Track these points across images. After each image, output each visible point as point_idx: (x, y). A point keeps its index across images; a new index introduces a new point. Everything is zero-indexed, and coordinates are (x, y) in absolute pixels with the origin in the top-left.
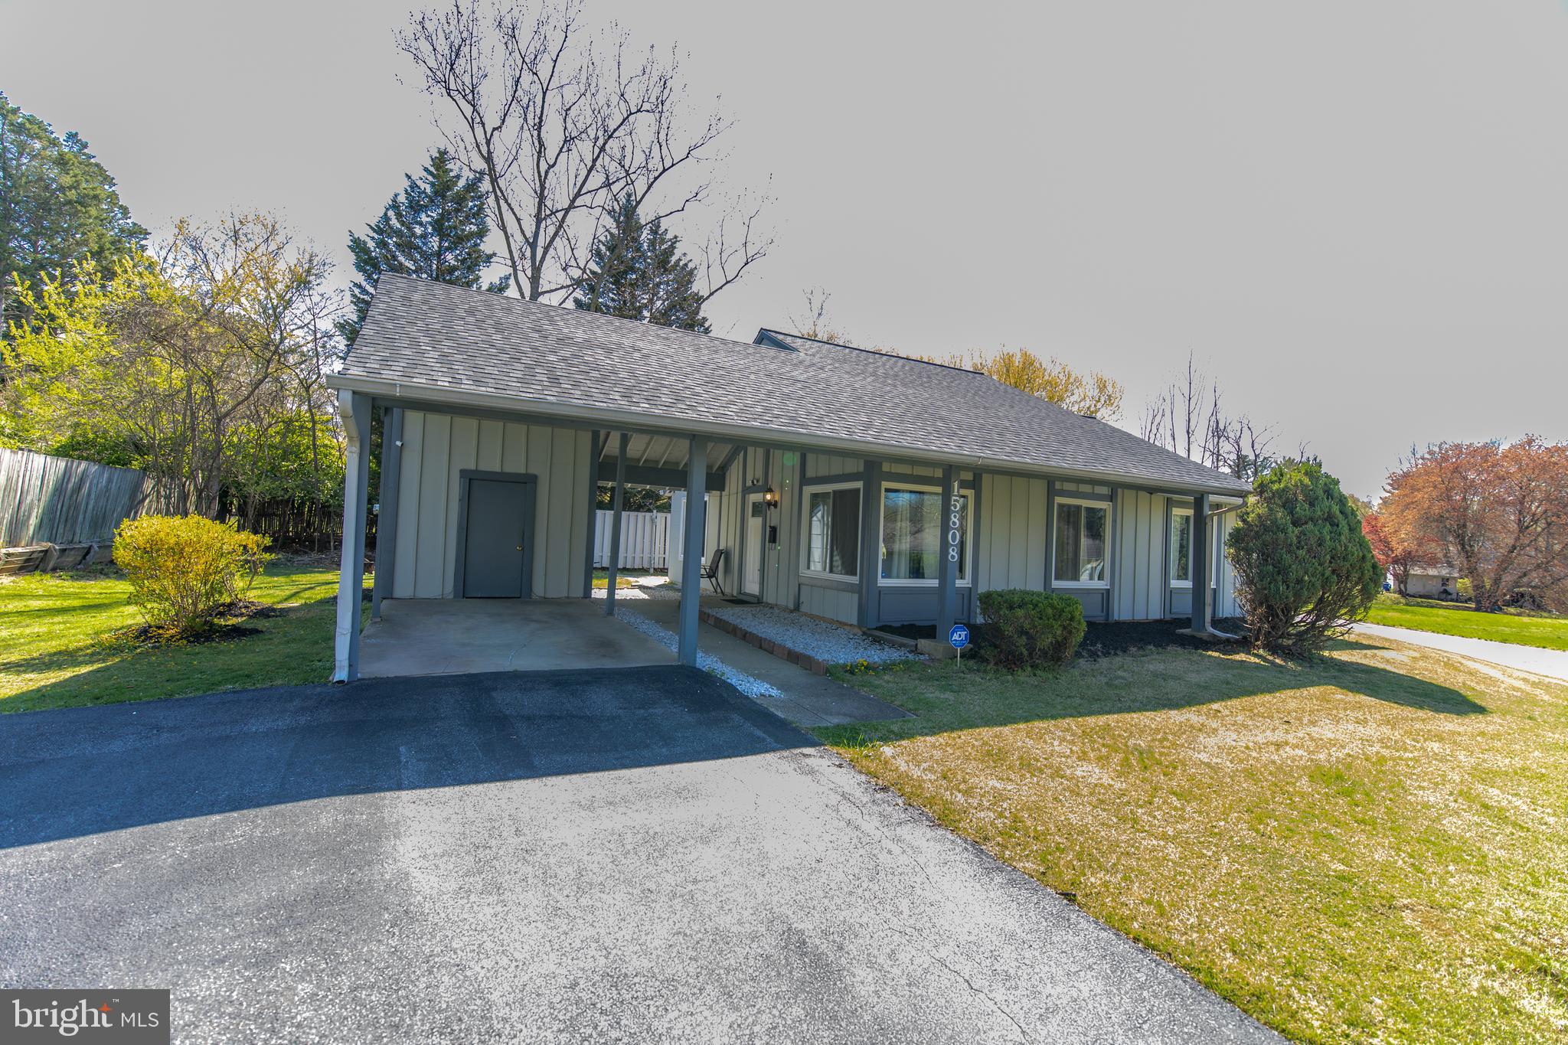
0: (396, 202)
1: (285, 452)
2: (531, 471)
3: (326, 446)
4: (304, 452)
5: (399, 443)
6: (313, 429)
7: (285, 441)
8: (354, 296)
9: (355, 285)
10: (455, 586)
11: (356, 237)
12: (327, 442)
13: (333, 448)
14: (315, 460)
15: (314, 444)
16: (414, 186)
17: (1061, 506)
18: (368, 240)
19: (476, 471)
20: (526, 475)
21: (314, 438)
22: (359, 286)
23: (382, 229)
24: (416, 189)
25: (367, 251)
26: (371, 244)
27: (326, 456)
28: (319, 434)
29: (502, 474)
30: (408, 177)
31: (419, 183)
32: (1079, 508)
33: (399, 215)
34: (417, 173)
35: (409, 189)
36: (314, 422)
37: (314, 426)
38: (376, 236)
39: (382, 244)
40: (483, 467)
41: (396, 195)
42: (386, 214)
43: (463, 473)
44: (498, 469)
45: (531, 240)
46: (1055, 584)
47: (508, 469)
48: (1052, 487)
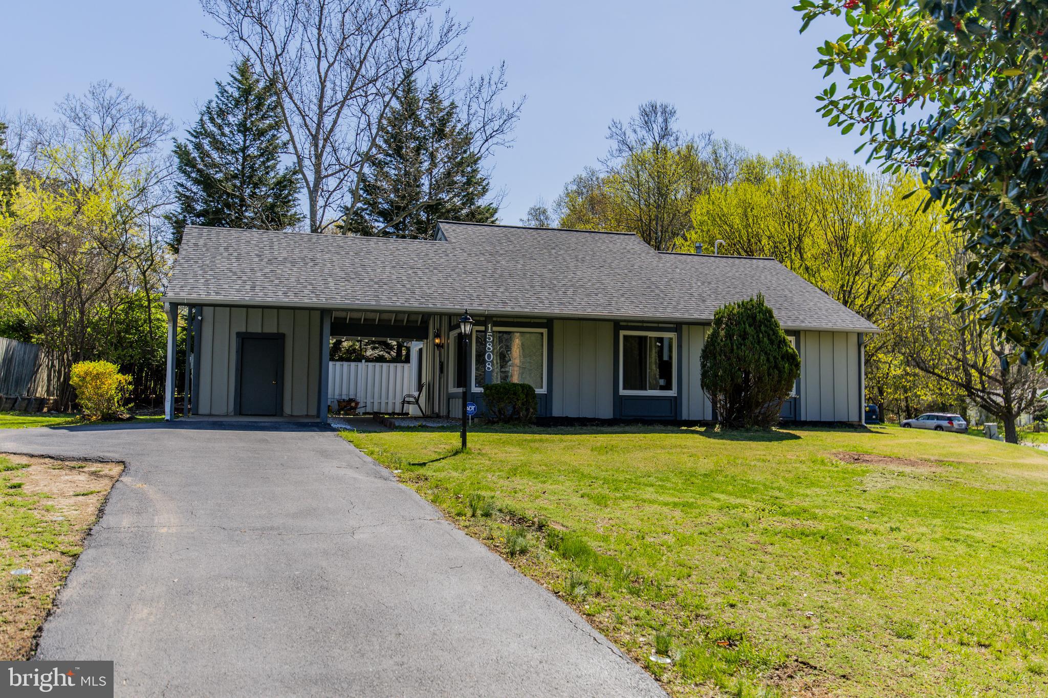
0: (209, 108)
1: (128, 326)
2: (281, 331)
3: (158, 319)
4: (142, 326)
5: (200, 318)
6: (149, 307)
7: (128, 317)
8: (178, 192)
9: (179, 184)
10: (235, 408)
11: (179, 142)
12: (159, 316)
13: (164, 321)
14: (151, 332)
15: (150, 318)
16: (223, 91)
17: (625, 337)
18: (188, 143)
19: (246, 333)
20: (278, 334)
21: (150, 314)
22: (182, 185)
23: (199, 133)
24: (225, 94)
25: (187, 153)
26: (190, 147)
27: (158, 328)
28: (153, 310)
29: (262, 334)
30: (219, 84)
31: (228, 88)
32: (646, 337)
33: (212, 120)
34: (226, 80)
35: (219, 95)
36: (149, 301)
37: (149, 304)
38: (193, 139)
39: (198, 147)
40: (250, 330)
41: (210, 102)
42: (201, 120)
43: (238, 334)
44: (260, 331)
45: (314, 133)
46: (623, 392)
47: (266, 330)
48: (618, 324)
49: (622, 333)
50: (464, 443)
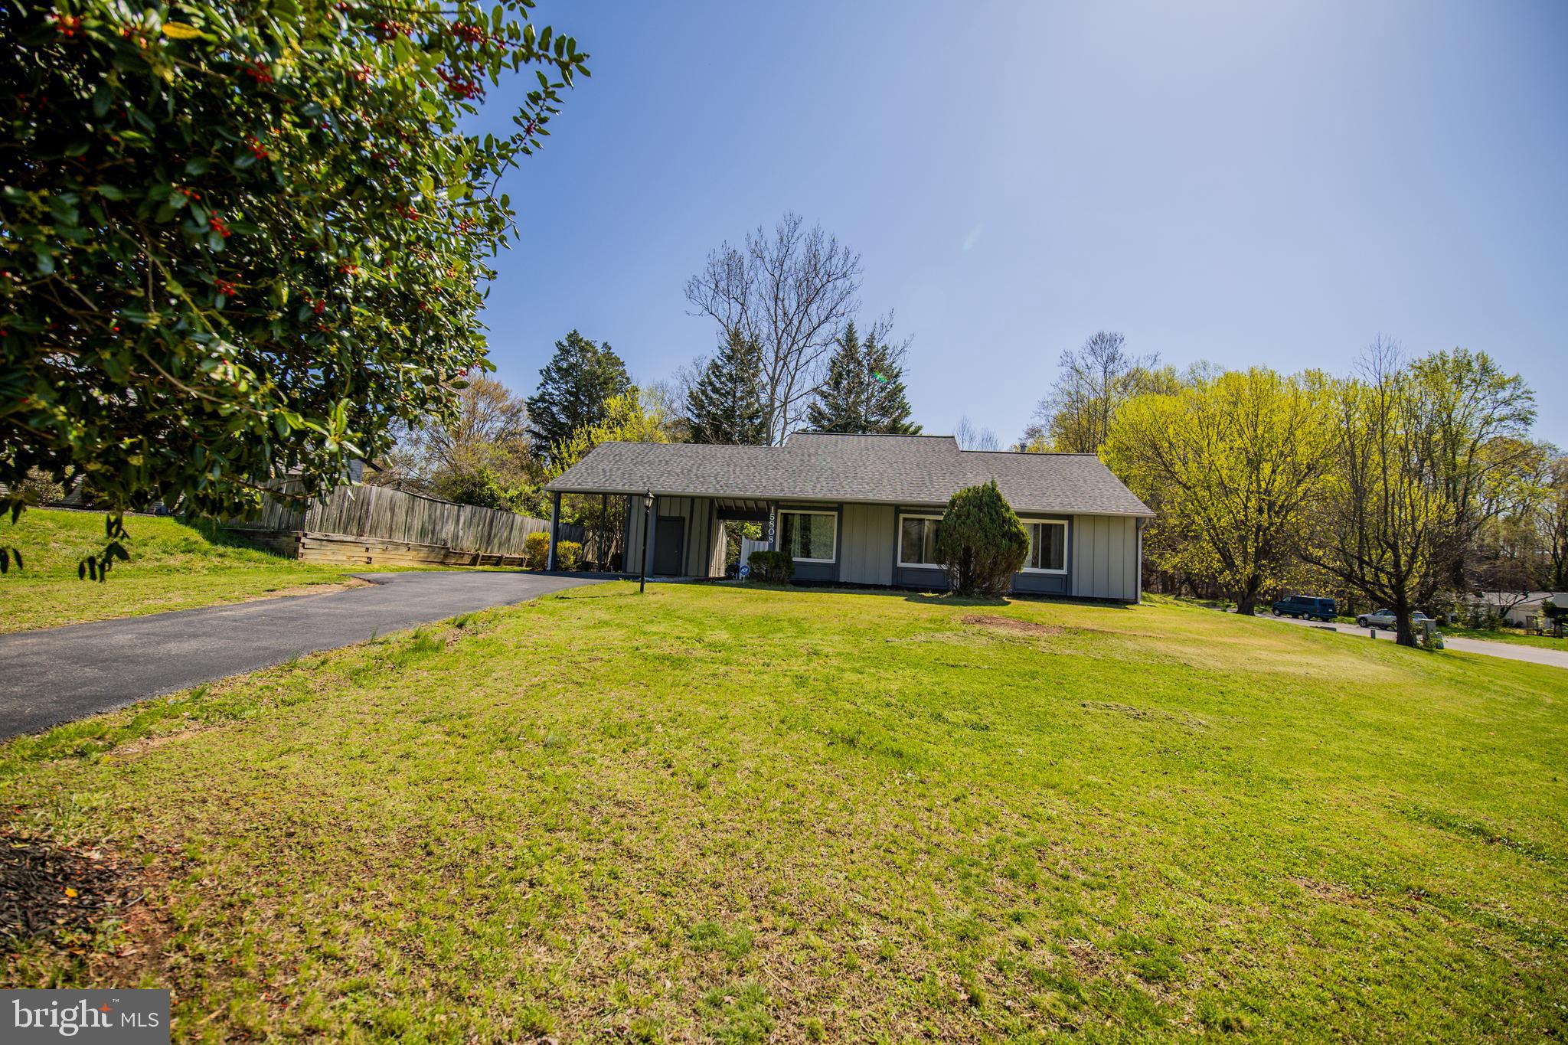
2: (682, 515)
17: (906, 519)
20: (680, 517)
26: (699, 391)
29: (669, 517)
32: (922, 520)
40: (661, 514)
44: (667, 515)
46: (900, 564)
47: (672, 515)
48: (898, 508)
49: (902, 516)
50: (642, 590)
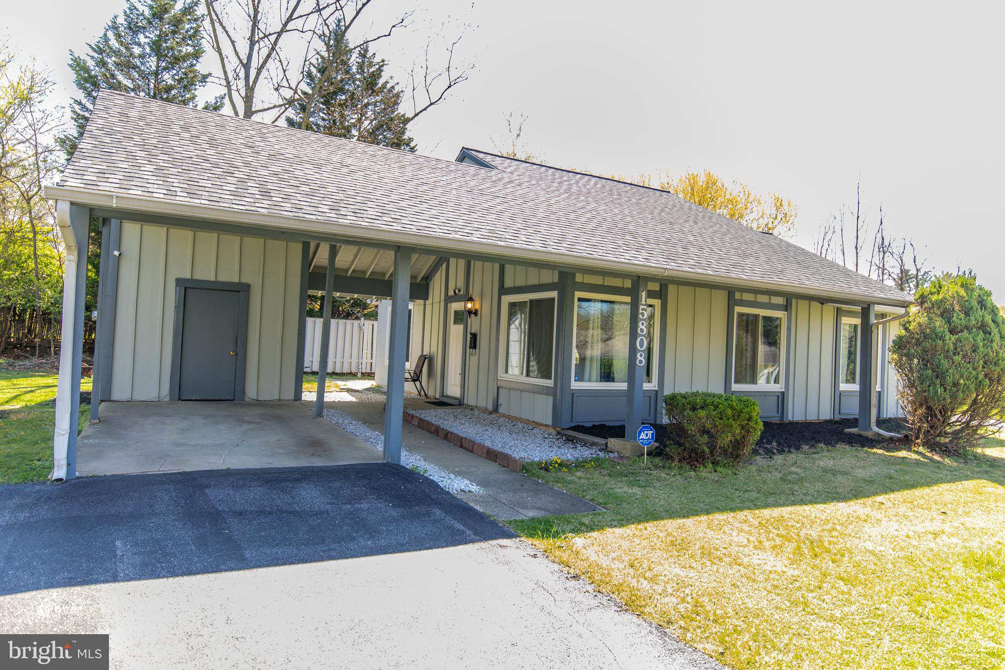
0: (115, 23)
1: (7, 261)
2: (245, 280)
3: (46, 256)
4: (26, 261)
5: (116, 253)
6: (34, 239)
8: (74, 112)
9: (76, 102)
10: (171, 389)
11: (77, 56)
12: (47, 252)
13: (53, 258)
14: (36, 269)
15: (35, 254)
16: (133, 8)
17: (741, 315)
18: (88, 59)
19: (192, 280)
20: (240, 284)
21: (35, 248)
22: (80, 103)
23: (101, 49)
24: (135, 11)
25: (87, 70)
26: (91, 64)
27: (47, 266)
28: (40, 244)
29: (216, 283)
32: (756, 317)
33: (118, 36)
35: (128, 11)
36: (35, 233)
37: (35, 237)
38: (96, 56)
39: (102, 64)
40: (198, 276)
41: (116, 17)
42: (105, 35)
43: (179, 281)
44: (213, 279)
45: (245, 62)
46: (734, 387)
47: (223, 278)
48: (733, 298)
49: (738, 309)
